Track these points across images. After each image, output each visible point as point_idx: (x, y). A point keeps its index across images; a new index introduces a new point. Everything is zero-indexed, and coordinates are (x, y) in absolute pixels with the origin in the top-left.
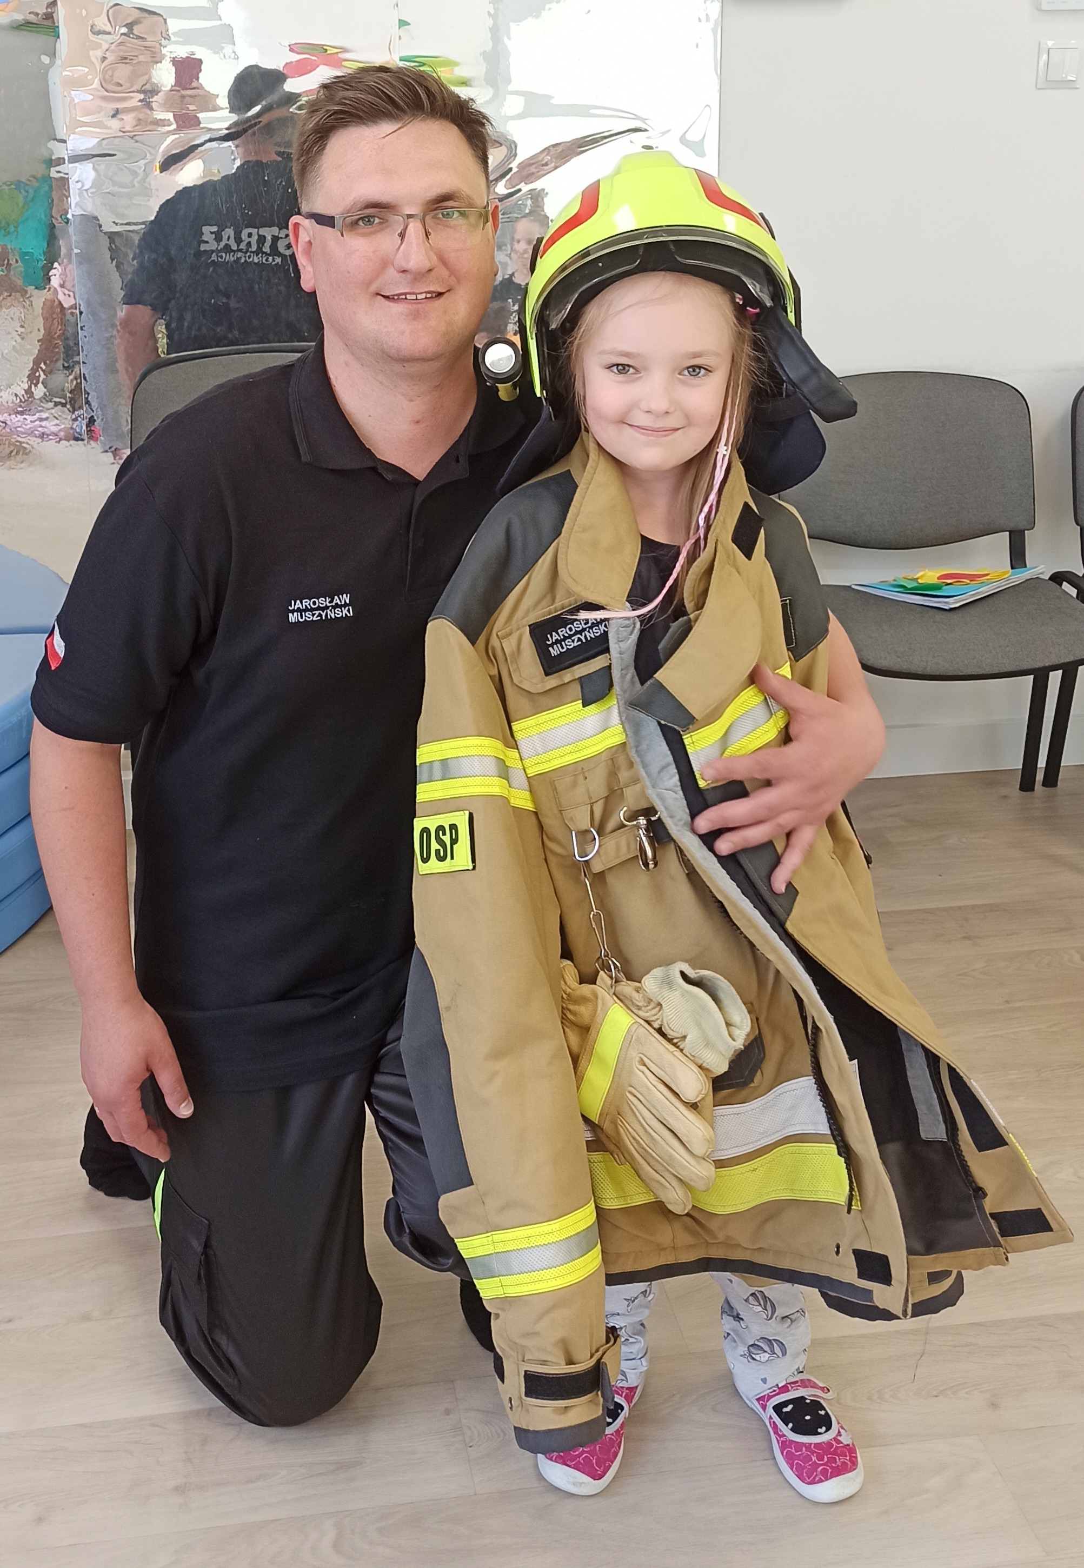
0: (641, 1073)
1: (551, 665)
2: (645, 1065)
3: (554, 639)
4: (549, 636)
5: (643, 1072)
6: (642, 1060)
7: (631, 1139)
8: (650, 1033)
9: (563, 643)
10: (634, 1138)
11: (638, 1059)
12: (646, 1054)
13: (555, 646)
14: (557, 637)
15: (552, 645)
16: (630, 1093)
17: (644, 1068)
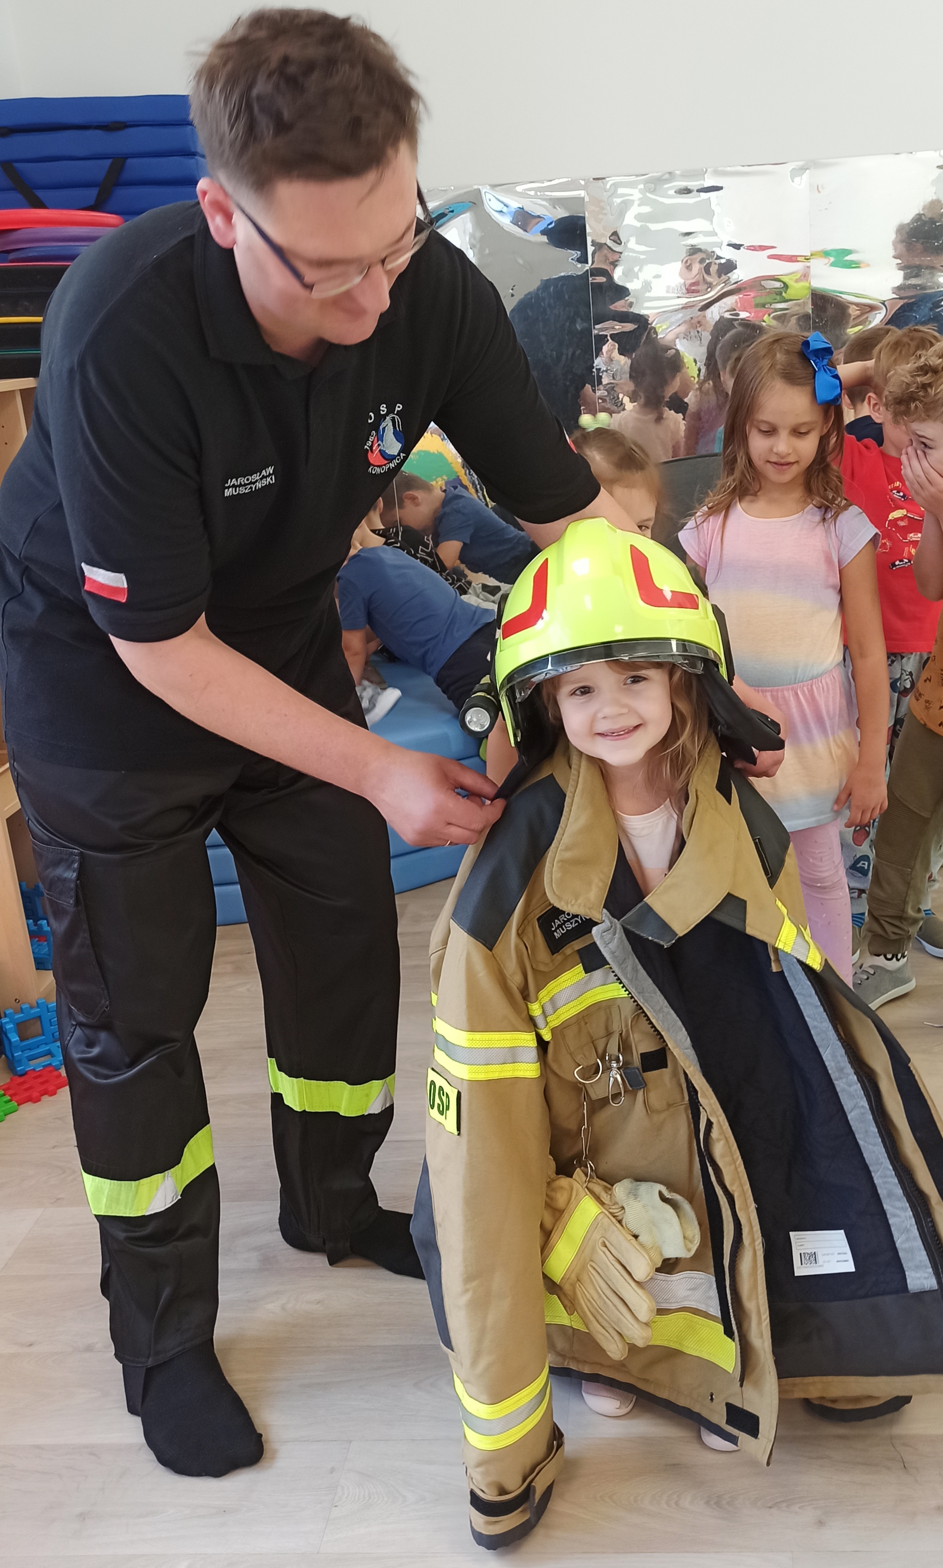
0: (602, 1253)
1: (555, 946)
2: (606, 1246)
3: (557, 924)
4: (553, 924)
5: (604, 1252)
6: (604, 1242)
7: (586, 1300)
8: (613, 1223)
9: (563, 926)
10: (589, 1300)
11: (601, 1241)
12: (608, 1239)
13: (558, 931)
14: (559, 923)
15: (555, 931)
16: (591, 1266)
17: (604, 1249)
